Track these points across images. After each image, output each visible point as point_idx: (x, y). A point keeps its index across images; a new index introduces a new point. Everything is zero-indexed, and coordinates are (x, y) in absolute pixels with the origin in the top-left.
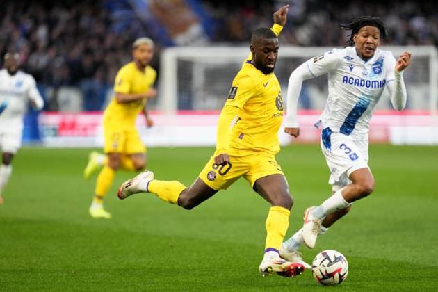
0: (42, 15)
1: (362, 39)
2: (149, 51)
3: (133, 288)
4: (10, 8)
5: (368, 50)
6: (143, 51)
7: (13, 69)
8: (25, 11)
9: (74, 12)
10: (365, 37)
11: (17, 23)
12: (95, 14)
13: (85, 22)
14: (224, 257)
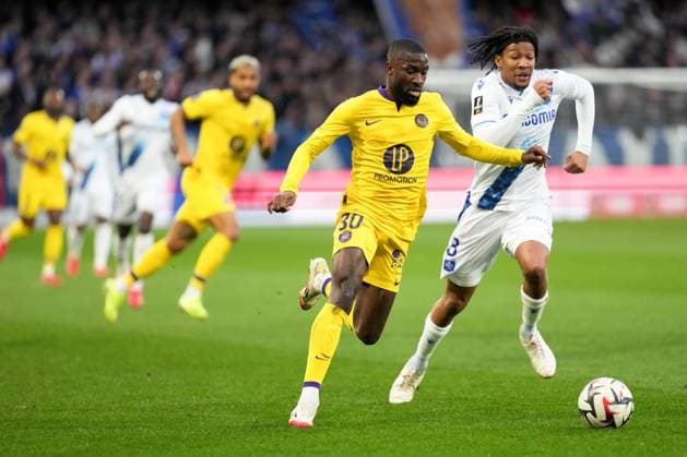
0: (202, 21)
1: (511, 62)
2: (253, 78)
3: (347, 445)
4: (154, 11)
5: (522, 78)
6: (243, 77)
7: (152, 93)
8: (176, 15)
9: (252, 16)
10: (515, 58)
11: (163, 33)
12: (284, 22)
13: (270, 32)
14: (489, 397)
